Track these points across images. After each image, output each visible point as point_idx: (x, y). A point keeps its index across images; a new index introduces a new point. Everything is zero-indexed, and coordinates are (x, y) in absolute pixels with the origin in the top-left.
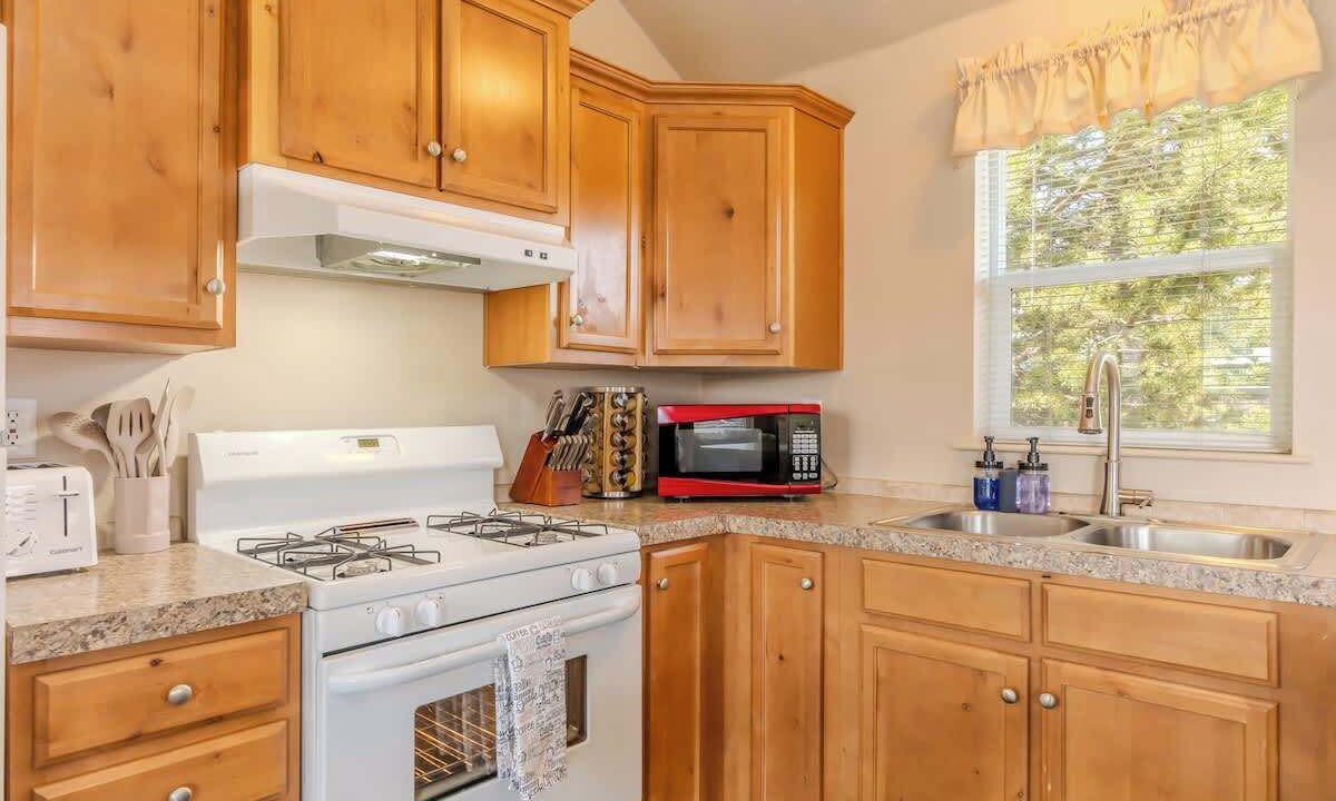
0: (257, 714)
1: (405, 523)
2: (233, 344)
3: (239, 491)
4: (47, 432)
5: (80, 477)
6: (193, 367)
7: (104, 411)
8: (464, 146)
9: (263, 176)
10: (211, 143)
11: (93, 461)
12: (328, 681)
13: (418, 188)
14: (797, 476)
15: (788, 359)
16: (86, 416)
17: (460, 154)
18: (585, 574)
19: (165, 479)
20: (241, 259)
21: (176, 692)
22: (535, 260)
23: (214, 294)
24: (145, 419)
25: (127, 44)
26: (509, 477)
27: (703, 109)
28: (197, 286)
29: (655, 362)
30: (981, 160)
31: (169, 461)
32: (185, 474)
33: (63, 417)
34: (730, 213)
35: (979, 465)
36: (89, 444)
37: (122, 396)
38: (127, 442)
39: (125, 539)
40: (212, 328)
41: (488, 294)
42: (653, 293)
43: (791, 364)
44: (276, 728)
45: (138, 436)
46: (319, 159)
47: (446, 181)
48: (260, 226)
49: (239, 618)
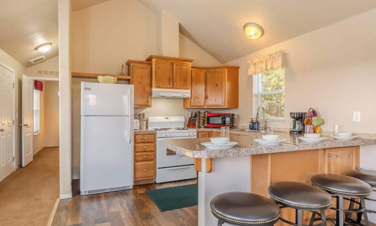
0: (152, 142)
1: (171, 128)
2: (151, 107)
3: (152, 123)
4: (135, 116)
5: (138, 120)
6: (148, 109)
7: (140, 114)
8: (176, 83)
9: (154, 89)
10: (149, 87)
11: (139, 119)
12: (158, 140)
13: (170, 88)
14: (226, 124)
15: (226, 107)
16: (138, 115)
17: (175, 84)
18: (188, 134)
19: (145, 121)
20: (152, 97)
21: (145, 139)
22: (184, 96)
23: (149, 102)
24: (143, 115)
25: (142, 78)
26: (187, 124)
27: (213, 70)
28: (148, 102)
29: (207, 107)
30: (254, 76)
31: (145, 120)
32: (147, 121)
33: (136, 115)
34: (217, 85)
35: (250, 123)
36: (138, 117)
37: (141, 113)
38: (142, 117)
39: (142, 127)
40: (149, 105)
41: (184, 98)
42: (206, 97)
43: (227, 107)
44: (153, 144)
45: (143, 117)
46: (159, 87)
47: (174, 87)
48: (154, 95)
49: (150, 133)
